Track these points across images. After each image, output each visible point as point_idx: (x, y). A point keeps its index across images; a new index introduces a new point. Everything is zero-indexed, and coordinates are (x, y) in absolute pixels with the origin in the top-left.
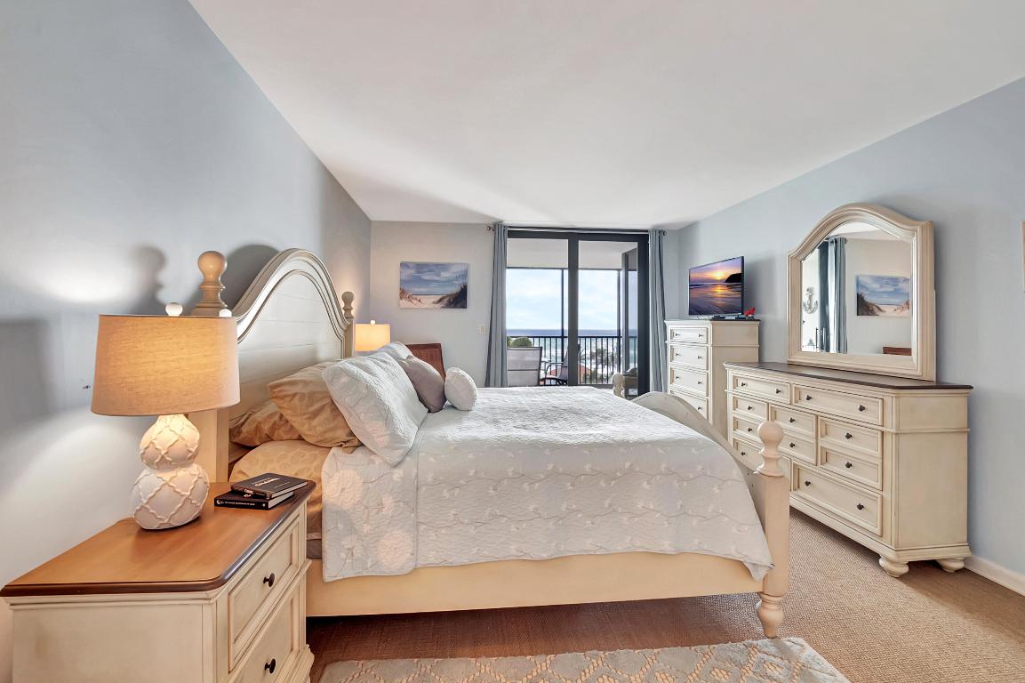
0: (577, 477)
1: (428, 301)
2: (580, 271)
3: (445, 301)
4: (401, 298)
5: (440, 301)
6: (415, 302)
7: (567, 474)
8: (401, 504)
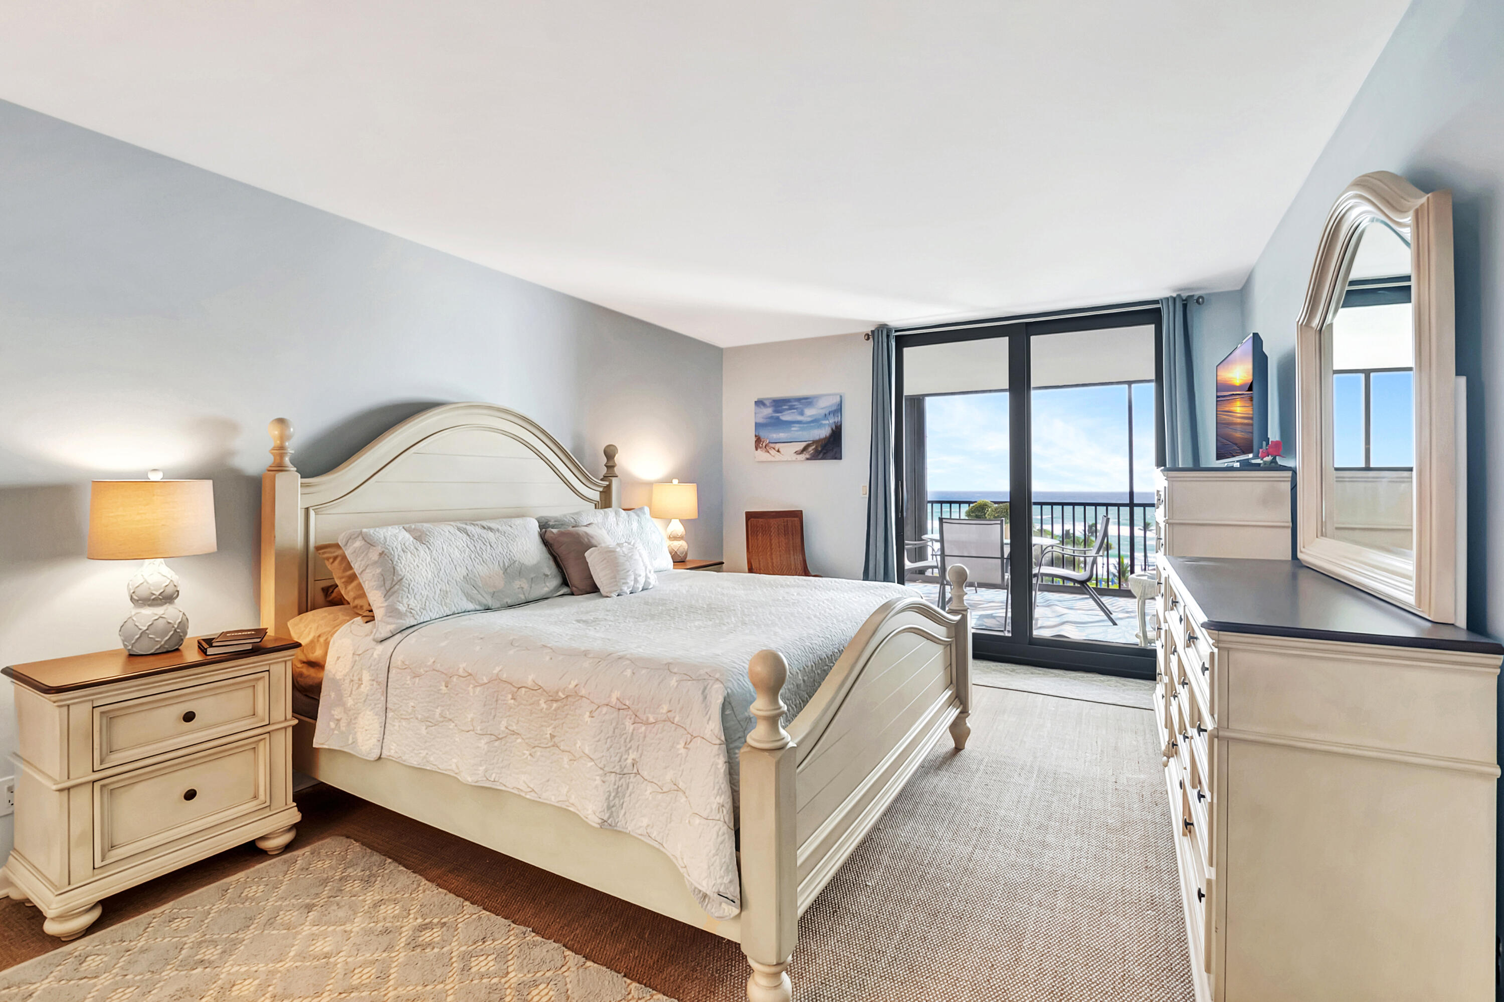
0: (519, 688)
1: (789, 451)
2: (1033, 393)
3: (811, 449)
4: (757, 449)
5: (805, 449)
6: (773, 452)
7: (508, 683)
8: (375, 683)
